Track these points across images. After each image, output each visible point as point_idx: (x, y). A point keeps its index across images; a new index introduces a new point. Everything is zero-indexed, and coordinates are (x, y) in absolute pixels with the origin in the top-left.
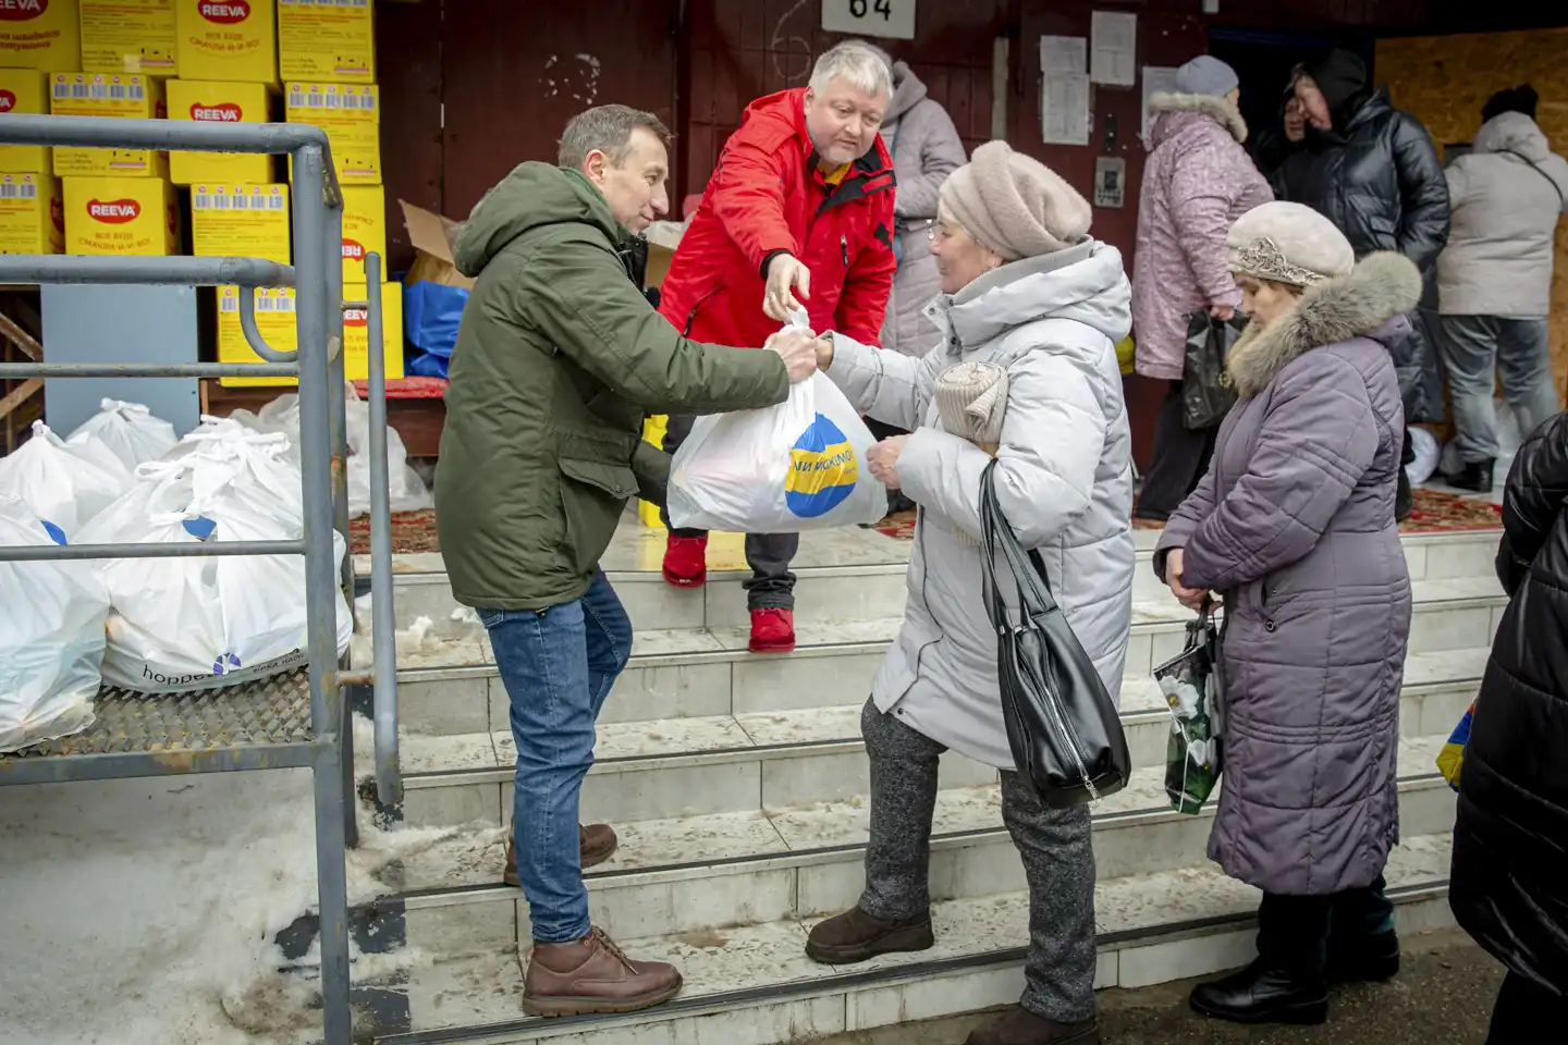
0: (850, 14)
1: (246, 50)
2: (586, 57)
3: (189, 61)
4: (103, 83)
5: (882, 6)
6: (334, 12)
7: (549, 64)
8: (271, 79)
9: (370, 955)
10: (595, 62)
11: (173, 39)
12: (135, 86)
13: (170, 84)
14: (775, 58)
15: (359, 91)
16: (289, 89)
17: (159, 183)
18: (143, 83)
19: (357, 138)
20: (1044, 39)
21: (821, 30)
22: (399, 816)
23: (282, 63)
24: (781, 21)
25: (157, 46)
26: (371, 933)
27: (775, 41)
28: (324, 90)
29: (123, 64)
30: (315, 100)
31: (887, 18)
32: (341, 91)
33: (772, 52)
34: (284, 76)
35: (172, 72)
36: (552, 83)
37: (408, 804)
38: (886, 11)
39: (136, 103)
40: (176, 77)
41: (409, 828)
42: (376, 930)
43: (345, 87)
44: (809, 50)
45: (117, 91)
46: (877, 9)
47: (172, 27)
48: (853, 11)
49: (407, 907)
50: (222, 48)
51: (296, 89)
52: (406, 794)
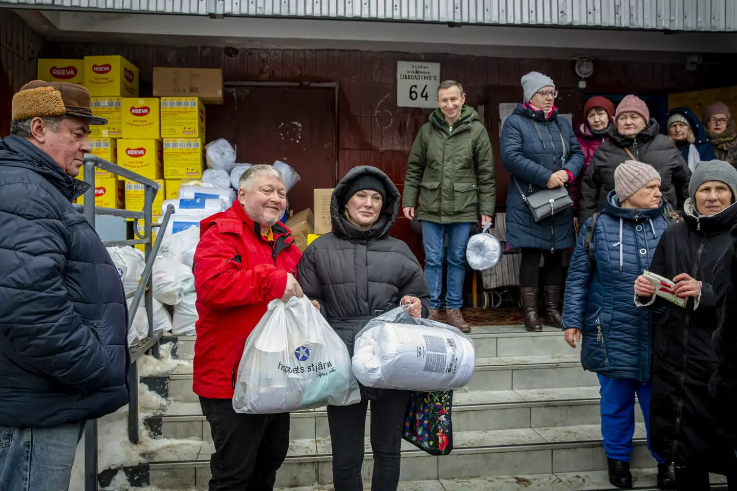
0: (410, 99)
1: (148, 126)
2: (296, 123)
3: (126, 131)
4: (94, 142)
5: (424, 95)
6: (183, 110)
7: (280, 127)
8: (157, 137)
9: (134, 487)
10: (300, 125)
11: (120, 123)
12: (105, 142)
13: (119, 141)
14: (377, 119)
15: (192, 141)
16: (165, 141)
17: (113, 180)
18: (109, 141)
19: (192, 160)
20: (501, 105)
21: (397, 107)
22: (160, 433)
23: (162, 131)
24: (379, 104)
25: (114, 126)
26: (135, 478)
27: (377, 112)
28: (179, 141)
29: (102, 134)
30: (175, 145)
31: (426, 100)
32: (185, 141)
33: (376, 117)
34: (163, 136)
35: (120, 136)
36: (282, 135)
37: (165, 428)
38: (426, 97)
39: (106, 149)
40: (121, 138)
41: (164, 438)
42: (137, 477)
43: (187, 139)
44: (391, 115)
45: (99, 145)
46: (422, 96)
47: (120, 118)
48: (411, 98)
49: (150, 468)
50: (139, 125)
51: (168, 141)
52: (163, 424)
